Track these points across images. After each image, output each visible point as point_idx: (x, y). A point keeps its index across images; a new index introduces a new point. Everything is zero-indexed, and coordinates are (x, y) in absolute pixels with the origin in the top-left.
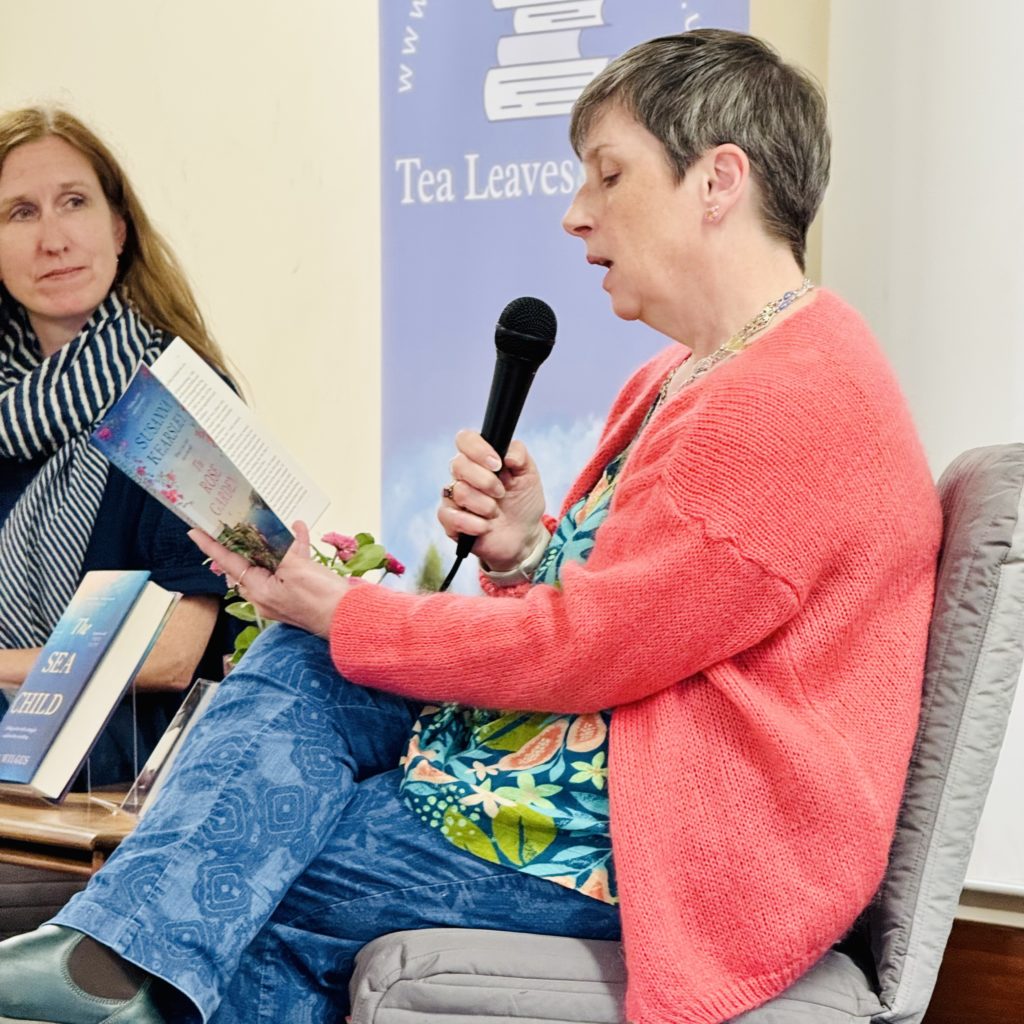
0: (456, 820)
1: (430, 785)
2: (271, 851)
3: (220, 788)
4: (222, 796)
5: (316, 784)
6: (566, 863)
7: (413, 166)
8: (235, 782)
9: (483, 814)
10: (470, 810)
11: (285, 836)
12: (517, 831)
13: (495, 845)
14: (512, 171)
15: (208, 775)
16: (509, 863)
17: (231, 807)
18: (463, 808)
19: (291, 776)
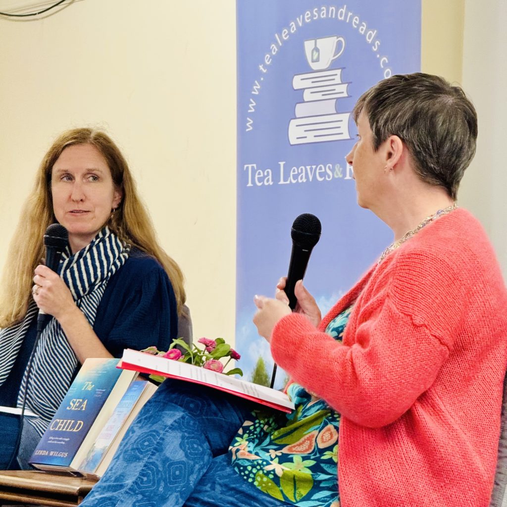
0: (262, 478)
1: (248, 460)
2: (170, 495)
3: (144, 461)
4: (145, 466)
5: (192, 460)
6: (318, 500)
7: (253, 167)
8: (152, 458)
9: (275, 475)
10: (268, 473)
11: (177, 487)
12: (292, 483)
13: (282, 491)
14: (302, 169)
15: (138, 454)
16: (289, 501)
17: (150, 472)
18: (265, 472)
19: (180, 456)
